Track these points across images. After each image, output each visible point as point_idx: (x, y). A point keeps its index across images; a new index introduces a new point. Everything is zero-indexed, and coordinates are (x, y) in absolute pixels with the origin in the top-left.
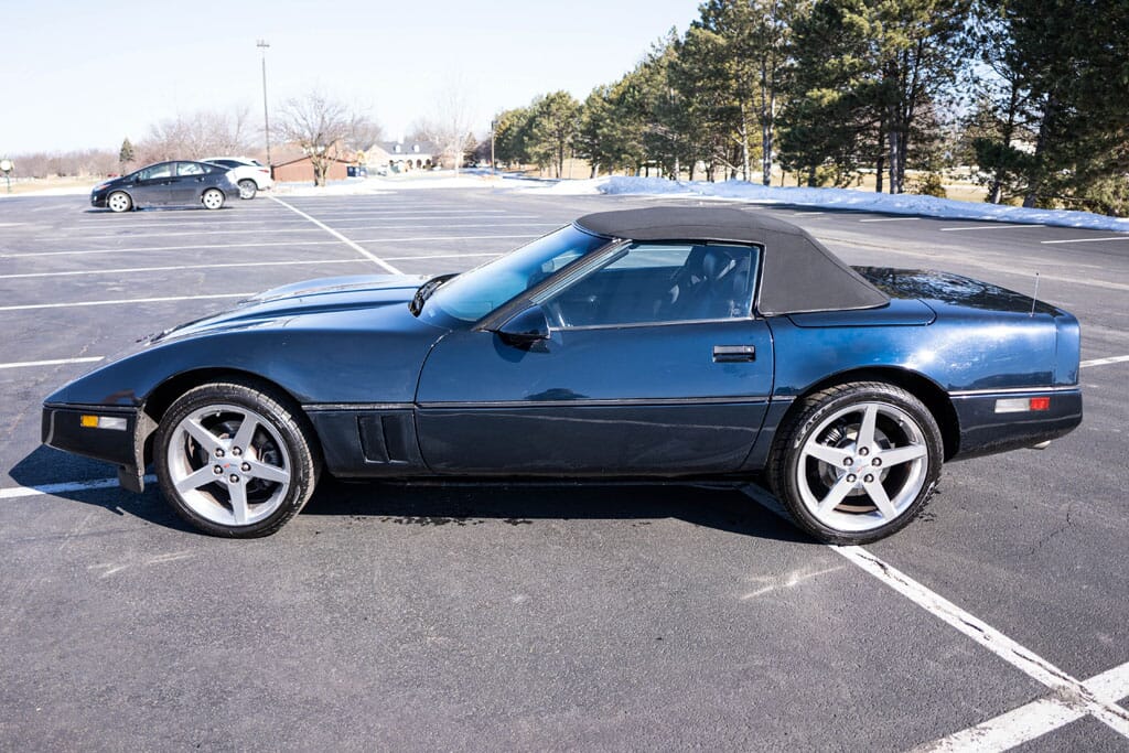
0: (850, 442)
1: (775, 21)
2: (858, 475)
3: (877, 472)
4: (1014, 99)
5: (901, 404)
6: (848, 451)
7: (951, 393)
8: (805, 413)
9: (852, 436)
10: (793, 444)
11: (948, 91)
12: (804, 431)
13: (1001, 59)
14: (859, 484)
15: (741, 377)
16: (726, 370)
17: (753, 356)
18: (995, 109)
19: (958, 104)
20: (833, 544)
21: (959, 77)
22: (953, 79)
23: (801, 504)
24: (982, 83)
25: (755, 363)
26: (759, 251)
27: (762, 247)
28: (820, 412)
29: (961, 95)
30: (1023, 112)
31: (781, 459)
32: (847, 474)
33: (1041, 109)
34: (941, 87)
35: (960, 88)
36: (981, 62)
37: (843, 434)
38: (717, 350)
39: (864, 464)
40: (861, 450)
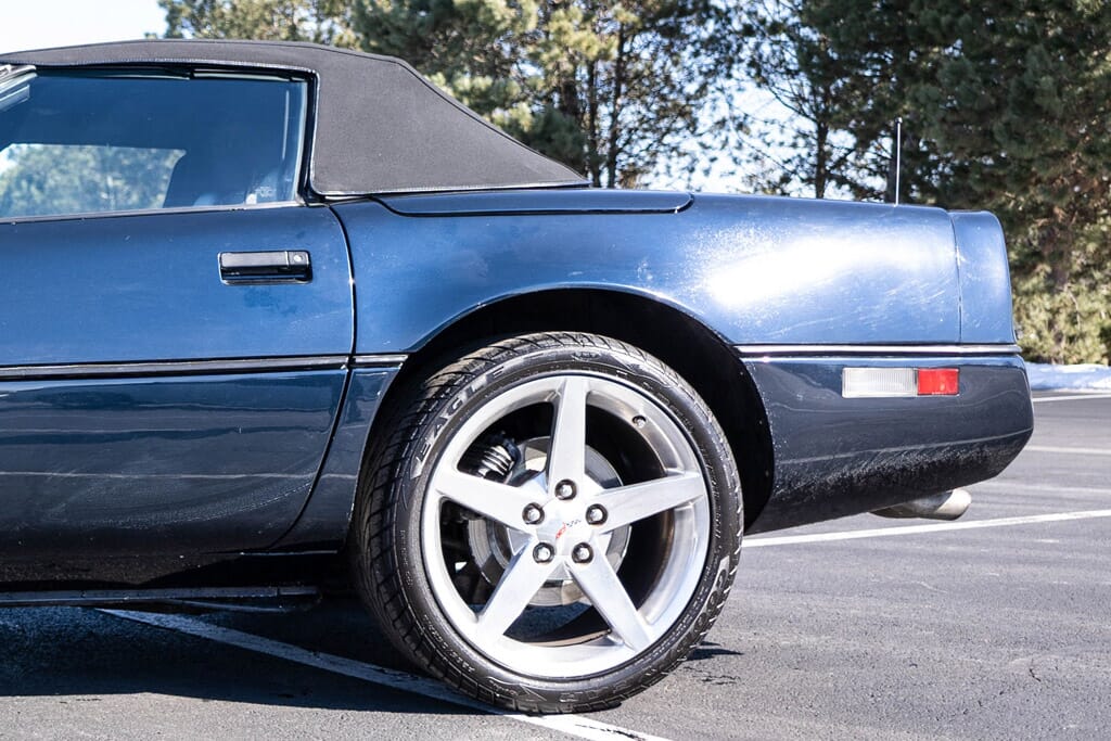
0: (532, 474)
1: (320, 21)
2: (560, 546)
3: (599, 540)
4: (823, 156)
5: (637, 378)
6: (532, 491)
7: (743, 349)
8: (430, 401)
9: (535, 463)
10: (410, 470)
11: (684, 147)
12: (431, 441)
13: (791, 74)
14: (560, 570)
15: (285, 313)
16: (251, 302)
17: (305, 273)
18: (786, 179)
19: (707, 172)
20: (517, 711)
21: (705, 118)
22: (692, 125)
23: (436, 612)
24: (754, 128)
25: (312, 286)
26: (304, 86)
27: (310, 78)
28: (463, 396)
29: (712, 154)
30: (842, 181)
31: (386, 506)
32: (534, 542)
33: (879, 171)
34: (667, 139)
35: (707, 139)
36: (750, 85)
37: (517, 458)
38: (229, 260)
39: (567, 522)
40: (559, 487)
